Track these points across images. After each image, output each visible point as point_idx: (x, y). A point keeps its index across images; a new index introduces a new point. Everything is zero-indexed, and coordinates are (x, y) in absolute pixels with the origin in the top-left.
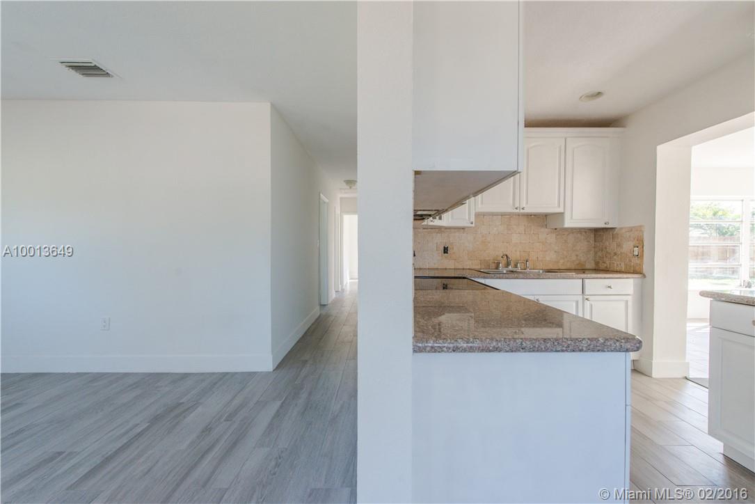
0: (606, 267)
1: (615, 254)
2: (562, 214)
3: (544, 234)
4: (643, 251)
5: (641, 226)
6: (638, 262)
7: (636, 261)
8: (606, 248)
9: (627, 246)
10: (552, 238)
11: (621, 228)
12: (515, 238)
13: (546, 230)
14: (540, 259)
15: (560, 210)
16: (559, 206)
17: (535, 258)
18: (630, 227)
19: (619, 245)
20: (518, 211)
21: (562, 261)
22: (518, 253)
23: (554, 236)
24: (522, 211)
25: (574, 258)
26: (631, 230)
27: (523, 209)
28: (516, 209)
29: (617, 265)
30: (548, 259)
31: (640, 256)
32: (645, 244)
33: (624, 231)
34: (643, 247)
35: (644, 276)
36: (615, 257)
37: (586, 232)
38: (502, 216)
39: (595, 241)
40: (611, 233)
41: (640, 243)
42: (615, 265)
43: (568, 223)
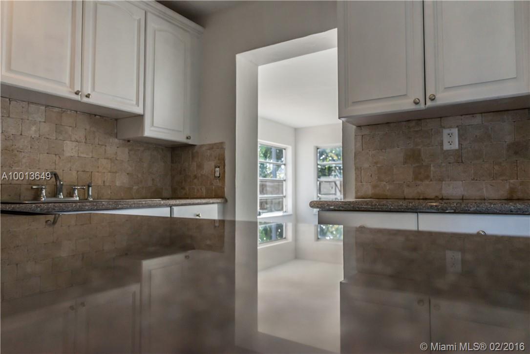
0: (186, 194)
1: (195, 177)
2: (140, 118)
3: (113, 147)
4: (224, 171)
5: (222, 143)
6: (219, 184)
7: (218, 183)
8: (185, 170)
9: (209, 166)
10: (123, 154)
11: (201, 146)
12: (70, 149)
13: (116, 140)
14: (107, 184)
15: (139, 110)
16: (138, 104)
17: (100, 183)
18: (210, 144)
19: (200, 166)
20: (78, 98)
21: (135, 187)
22: (74, 173)
23: (127, 150)
24: (85, 100)
25: (150, 183)
26: (212, 147)
27: (88, 96)
28: (77, 93)
29: (198, 190)
30: (118, 184)
31: (222, 177)
32: (226, 164)
33: (204, 149)
34: (224, 168)
35: (226, 201)
36: (195, 181)
37: (162, 150)
38: (47, 106)
39: (172, 162)
40: (190, 152)
41: (221, 163)
42: (196, 190)
43: (149, 132)
